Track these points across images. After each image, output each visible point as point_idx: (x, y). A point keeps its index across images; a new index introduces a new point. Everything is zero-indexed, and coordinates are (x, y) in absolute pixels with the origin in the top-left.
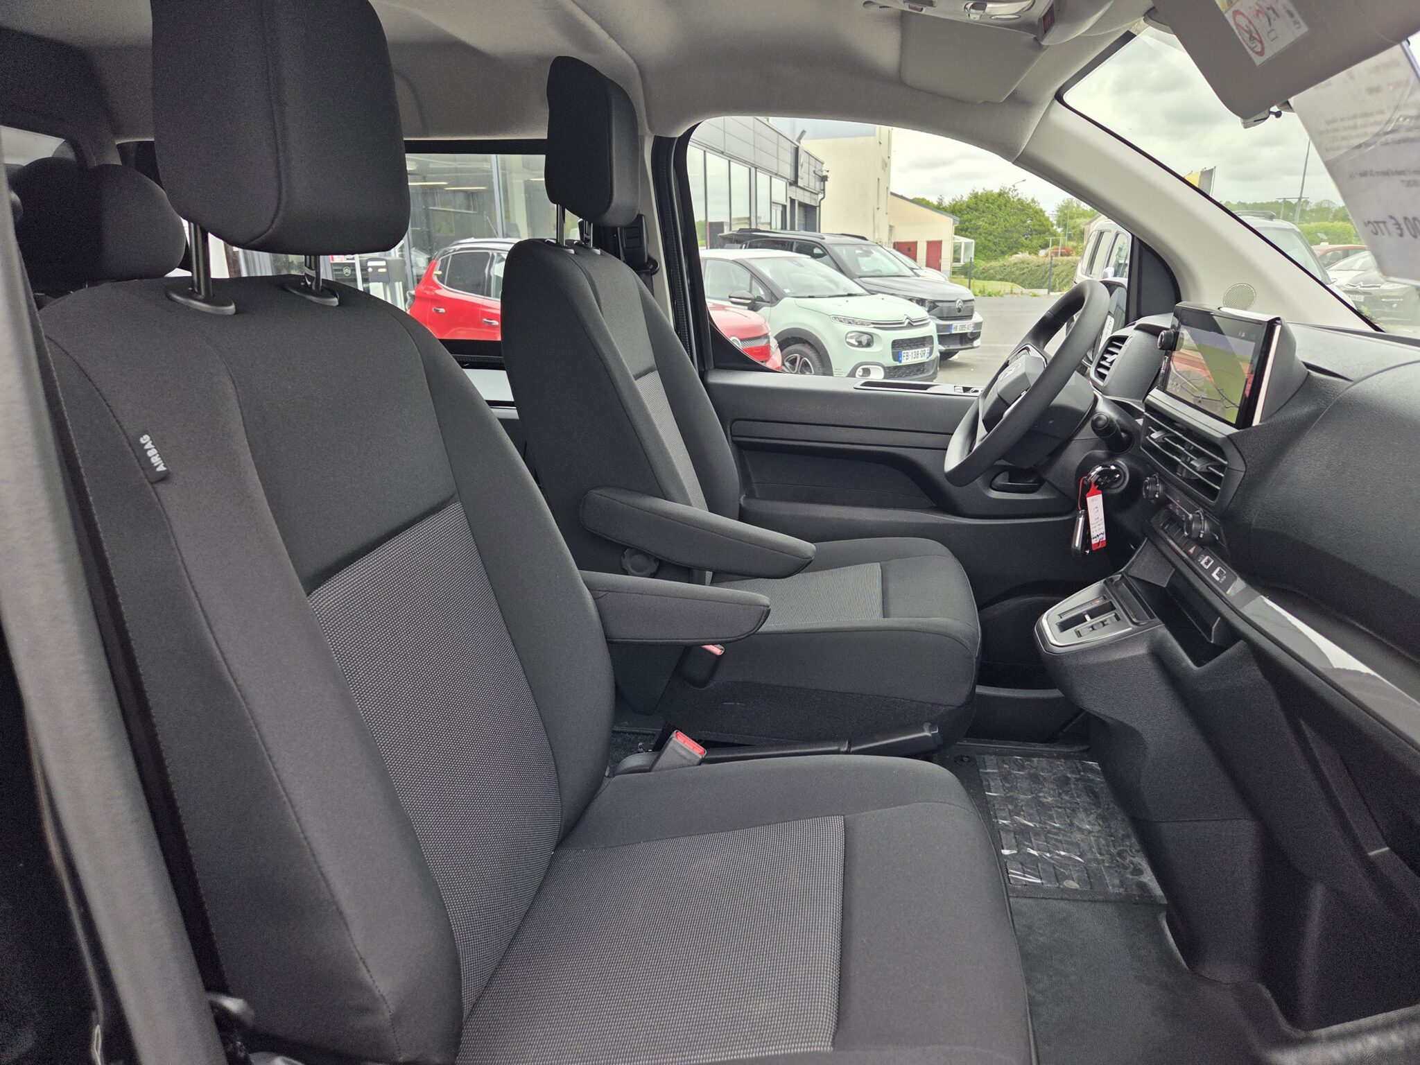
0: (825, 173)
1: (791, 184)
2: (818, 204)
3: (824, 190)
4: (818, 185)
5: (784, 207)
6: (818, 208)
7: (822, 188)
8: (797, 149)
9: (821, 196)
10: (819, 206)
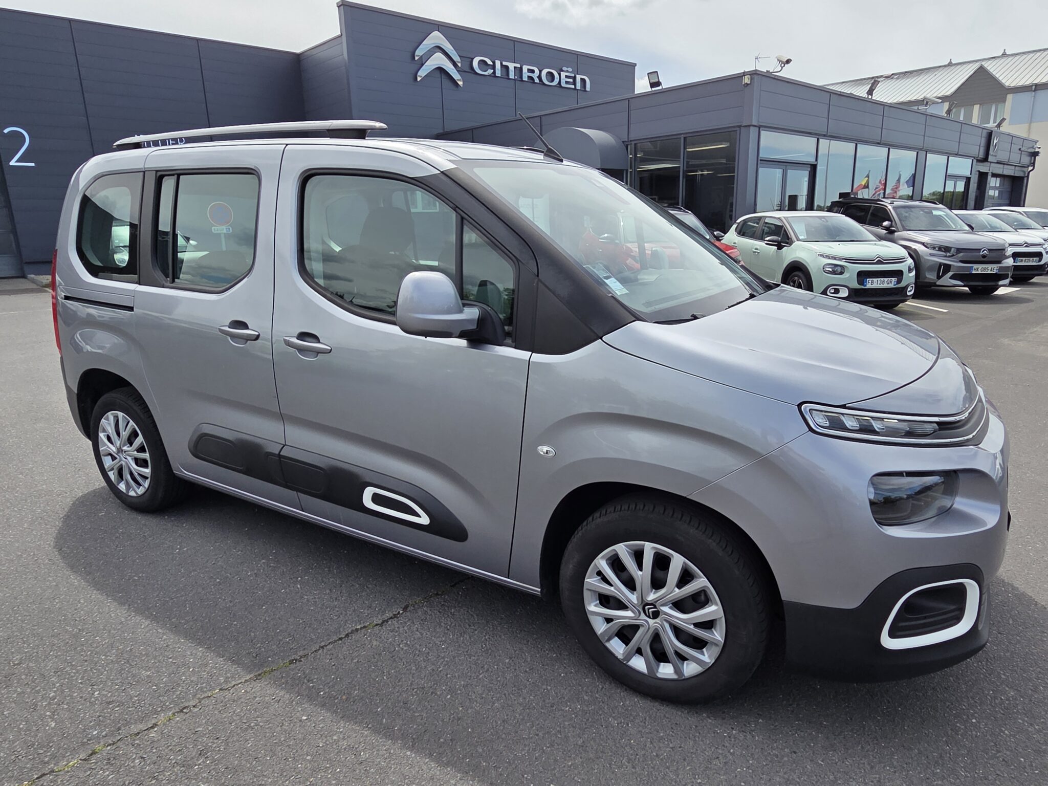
0: (1037, 150)
1: (978, 161)
2: (1026, 175)
3: (1034, 163)
4: (1026, 160)
5: (968, 180)
6: (1026, 178)
7: (1032, 162)
8: (990, 135)
9: (1031, 168)
10: (1028, 177)
